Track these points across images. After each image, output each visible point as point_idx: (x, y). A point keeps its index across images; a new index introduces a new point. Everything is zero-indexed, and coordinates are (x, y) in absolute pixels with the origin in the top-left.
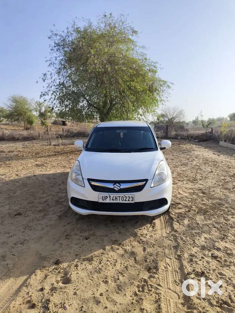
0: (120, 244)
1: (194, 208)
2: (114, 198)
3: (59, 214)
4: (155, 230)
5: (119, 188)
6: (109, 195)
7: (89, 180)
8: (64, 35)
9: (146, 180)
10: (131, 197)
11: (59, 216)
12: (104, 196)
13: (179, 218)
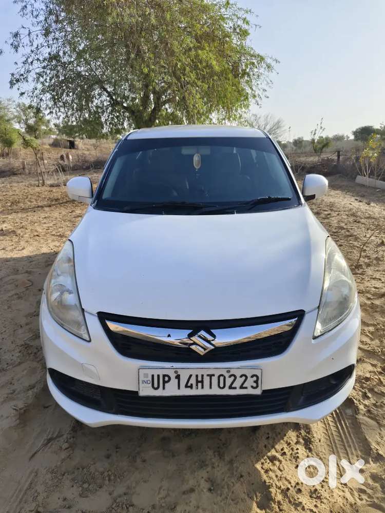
2: (193, 381)
5: (210, 347)
6: (176, 372)
7: (103, 317)
9: (299, 315)
10: (252, 377)
11: (22, 411)
12: (158, 376)
13: (368, 398)
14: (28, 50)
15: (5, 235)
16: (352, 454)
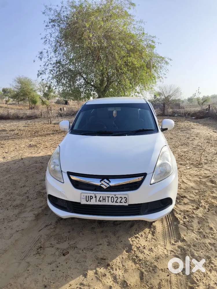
0: (108, 265)
1: (203, 204)
2: (101, 199)
3: (36, 213)
4: (155, 238)
5: (108, 186)
6: (95, 195)
7: (69, 174)
8: (58, 9)
9: (145, 175)
10: (124, 198)
11: (37, 215)
12: (88, 196)
13: (186, 218)
14: (46, 59)
15: (31, 147)
16: (172, 238)
